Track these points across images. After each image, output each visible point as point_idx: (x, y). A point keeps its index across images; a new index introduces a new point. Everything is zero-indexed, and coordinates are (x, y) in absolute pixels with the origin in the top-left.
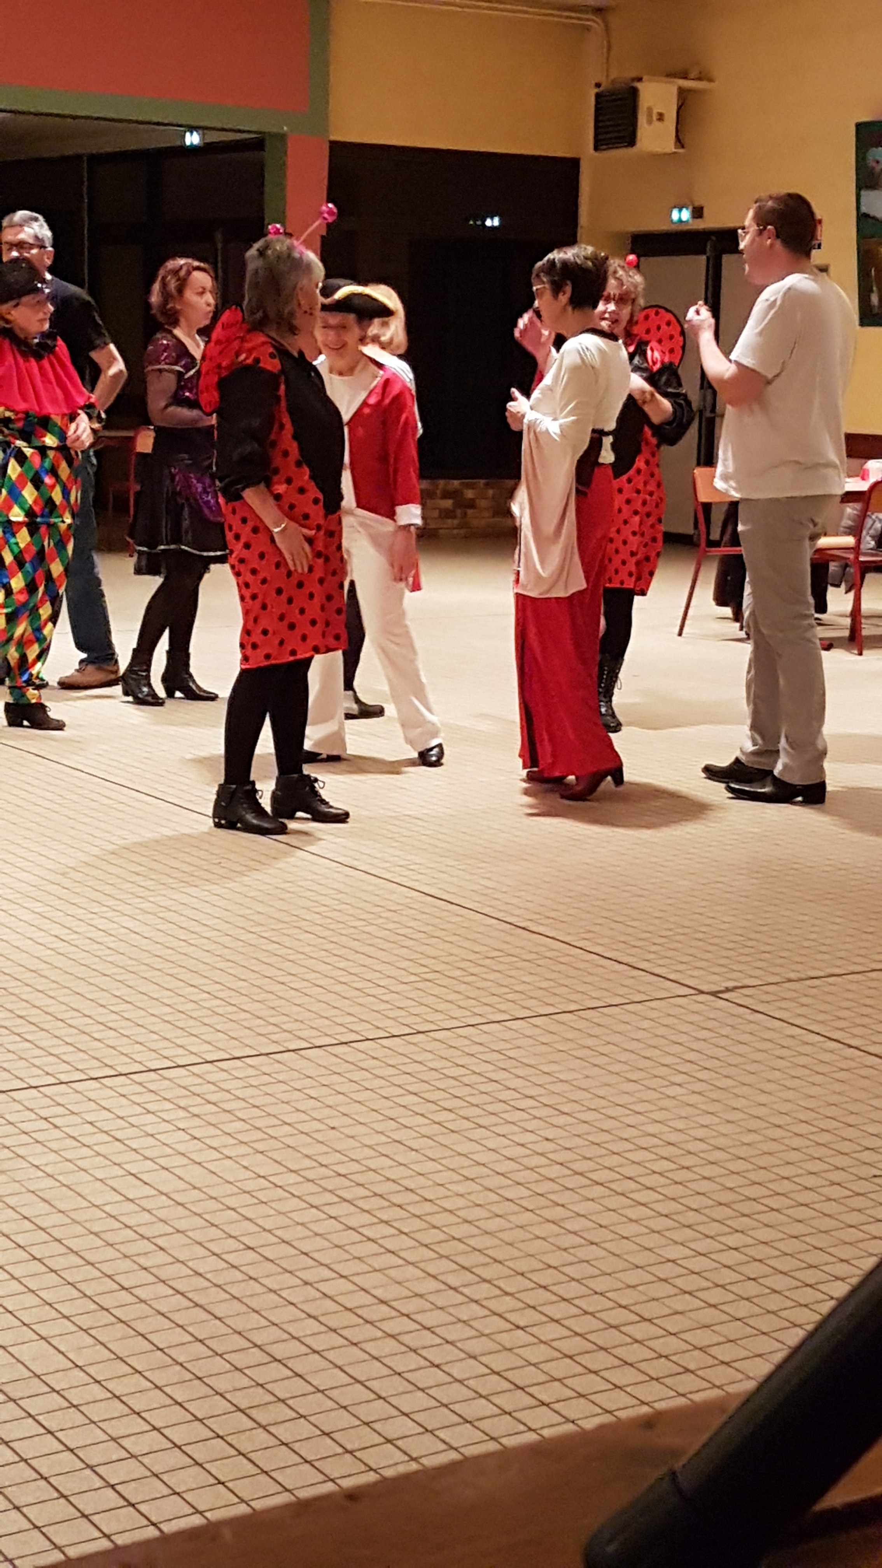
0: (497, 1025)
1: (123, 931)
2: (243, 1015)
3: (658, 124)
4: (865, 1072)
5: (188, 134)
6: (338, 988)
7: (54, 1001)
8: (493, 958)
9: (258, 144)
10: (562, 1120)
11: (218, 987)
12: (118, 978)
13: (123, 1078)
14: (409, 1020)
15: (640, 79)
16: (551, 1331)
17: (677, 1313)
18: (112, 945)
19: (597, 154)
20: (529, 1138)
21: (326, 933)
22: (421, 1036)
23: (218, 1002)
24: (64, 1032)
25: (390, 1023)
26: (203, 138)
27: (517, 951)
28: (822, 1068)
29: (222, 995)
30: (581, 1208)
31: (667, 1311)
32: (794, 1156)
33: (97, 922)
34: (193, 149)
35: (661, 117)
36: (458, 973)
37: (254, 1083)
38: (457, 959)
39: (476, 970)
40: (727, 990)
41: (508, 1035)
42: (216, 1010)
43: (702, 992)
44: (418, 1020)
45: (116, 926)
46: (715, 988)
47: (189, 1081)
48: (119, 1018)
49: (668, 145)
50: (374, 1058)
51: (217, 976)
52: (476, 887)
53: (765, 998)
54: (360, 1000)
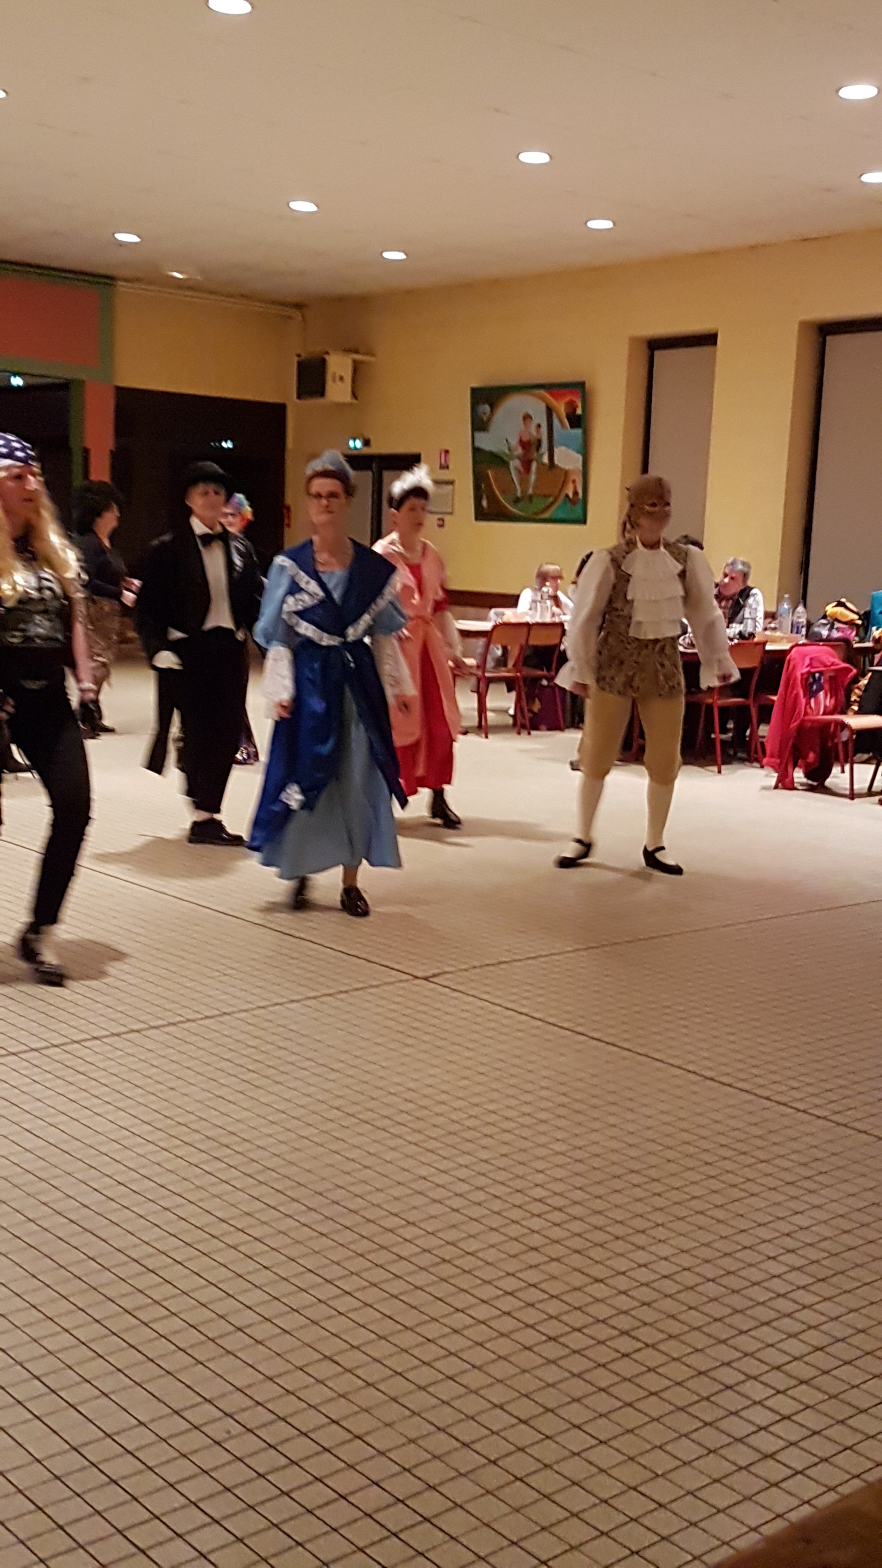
0: (279, 1006)
3: (339, 383)
4: (534, 1031)
5: (13, 378)
6: (163, 982)
8: (270, 957)
9: (65, 386)
10: (334, 1076)
14: (218, 1005)
15: (327, 353)
16: (347, 1237)
17: (432, 1217)
19: (298, 401)
20: (312, 1089)
22: (227, 1016)
25: (203, 1007)
26: (24, 381)
28: (505, 1030)
30: (355, 1141)
31: (425, 1216)
32: (495, 1095)
34: (17, 388)
35: (341, 378)
36: (248, 969)
37: (110, 1057)
38: (245, 958)
39: (260, 966)
40: (434, 976)
41: (288, 1014)
43: (417, 977)
44: (224, 1004)
46: (427, 974)
47: (63, 1057)
49: (347, 398)
50: (196, 1035)
53: (460, 980)
54: (181, 992)
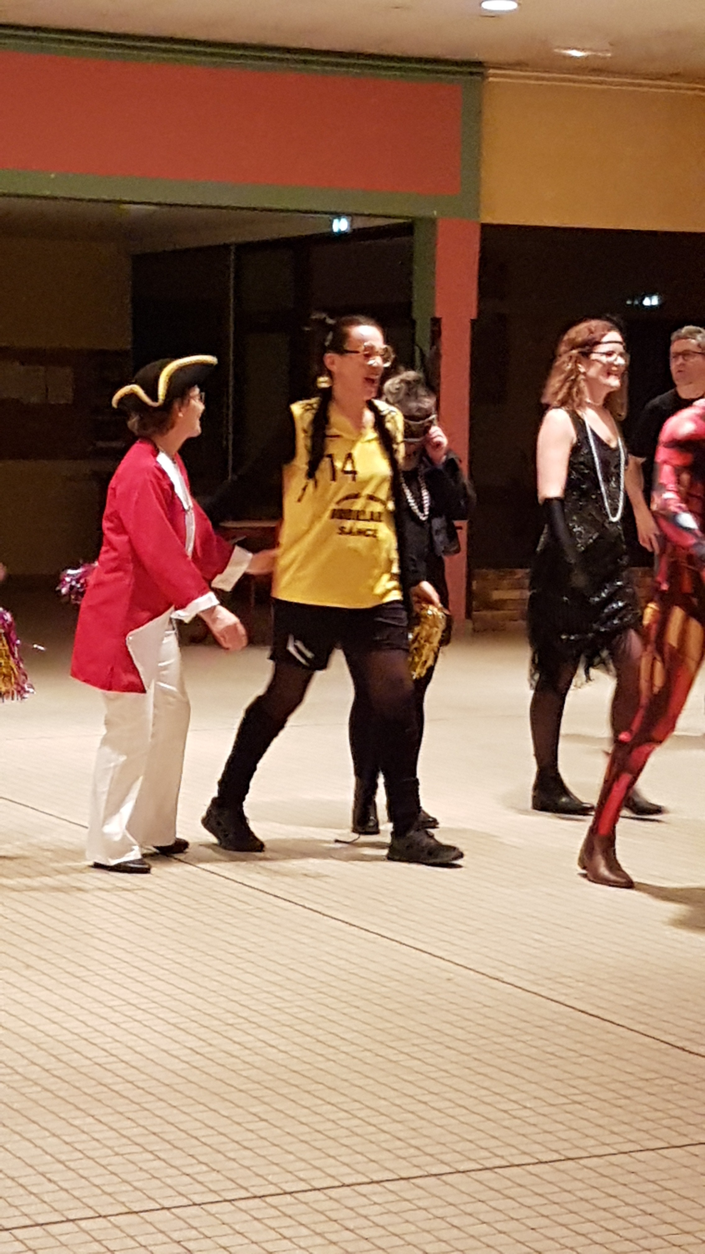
0: (651, 1153)
1: (260, 1044)
2: (383, 1136)
5: (336, 221)
6: (482, 1109)
7: (188, 1118)
8: (647, 1080)
9: (407, 228)
11: (358, 1105)
12: (254, 1094)
13: (257, 1200)
14: (559, 1145)
18: (248, 1059)
21: (469, 1050)
22: (570, 1163)
23: (357, 1122)
24: (199, 1150)
25: (537, 1147)
26: (351, 223)
27: (674, 1074)
29: (361, 1114)
33: (231, 1033)
34: (342, 235)
36: (611, 1095)
37: (392, 1209)
38: (607, 1079)
39: (629, 1093)
41: (664, 1164)
42: (355, 1129)
44: (567, 1145)
45: (251, 1038)
47: (327, 1205)
48: (254, 1137)
50: (520, 1186)
51: (356, 1093)
52: (630, 1003)
54: (506, 1123)
